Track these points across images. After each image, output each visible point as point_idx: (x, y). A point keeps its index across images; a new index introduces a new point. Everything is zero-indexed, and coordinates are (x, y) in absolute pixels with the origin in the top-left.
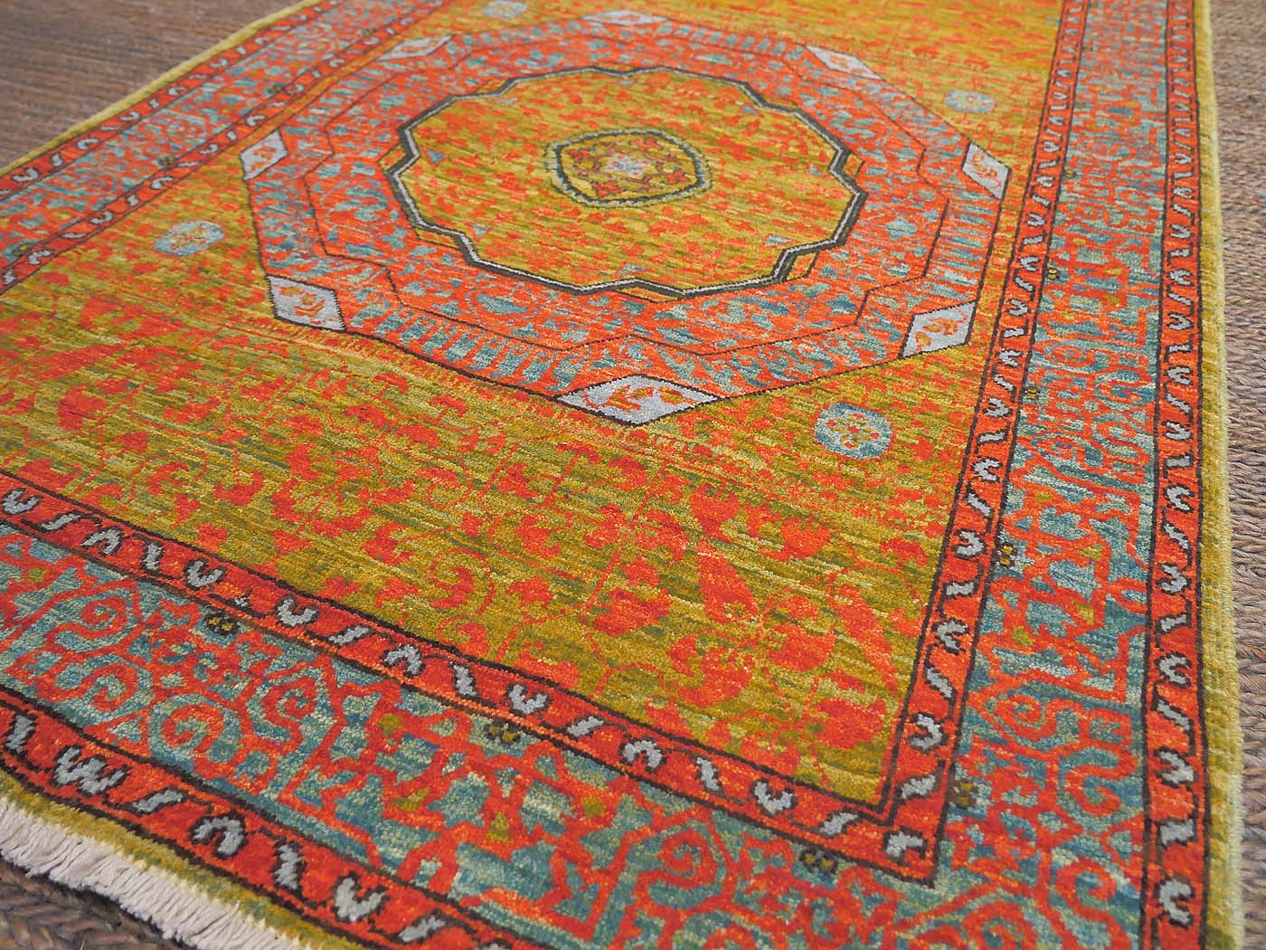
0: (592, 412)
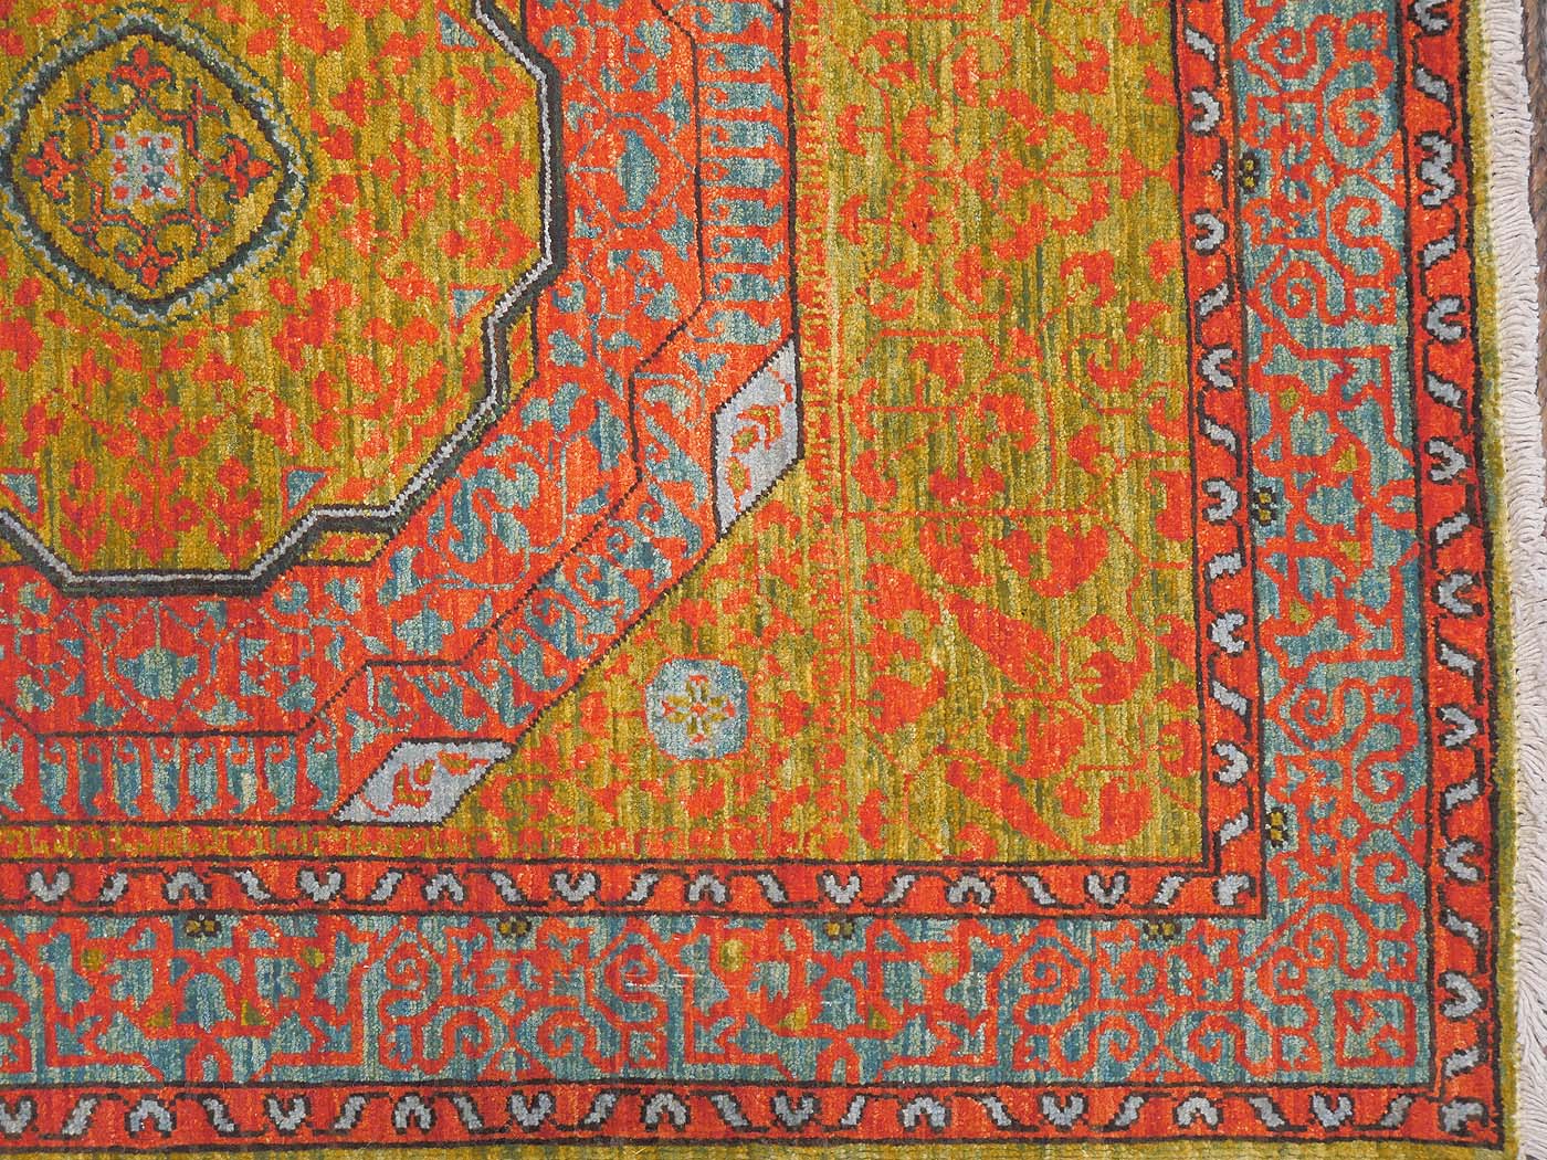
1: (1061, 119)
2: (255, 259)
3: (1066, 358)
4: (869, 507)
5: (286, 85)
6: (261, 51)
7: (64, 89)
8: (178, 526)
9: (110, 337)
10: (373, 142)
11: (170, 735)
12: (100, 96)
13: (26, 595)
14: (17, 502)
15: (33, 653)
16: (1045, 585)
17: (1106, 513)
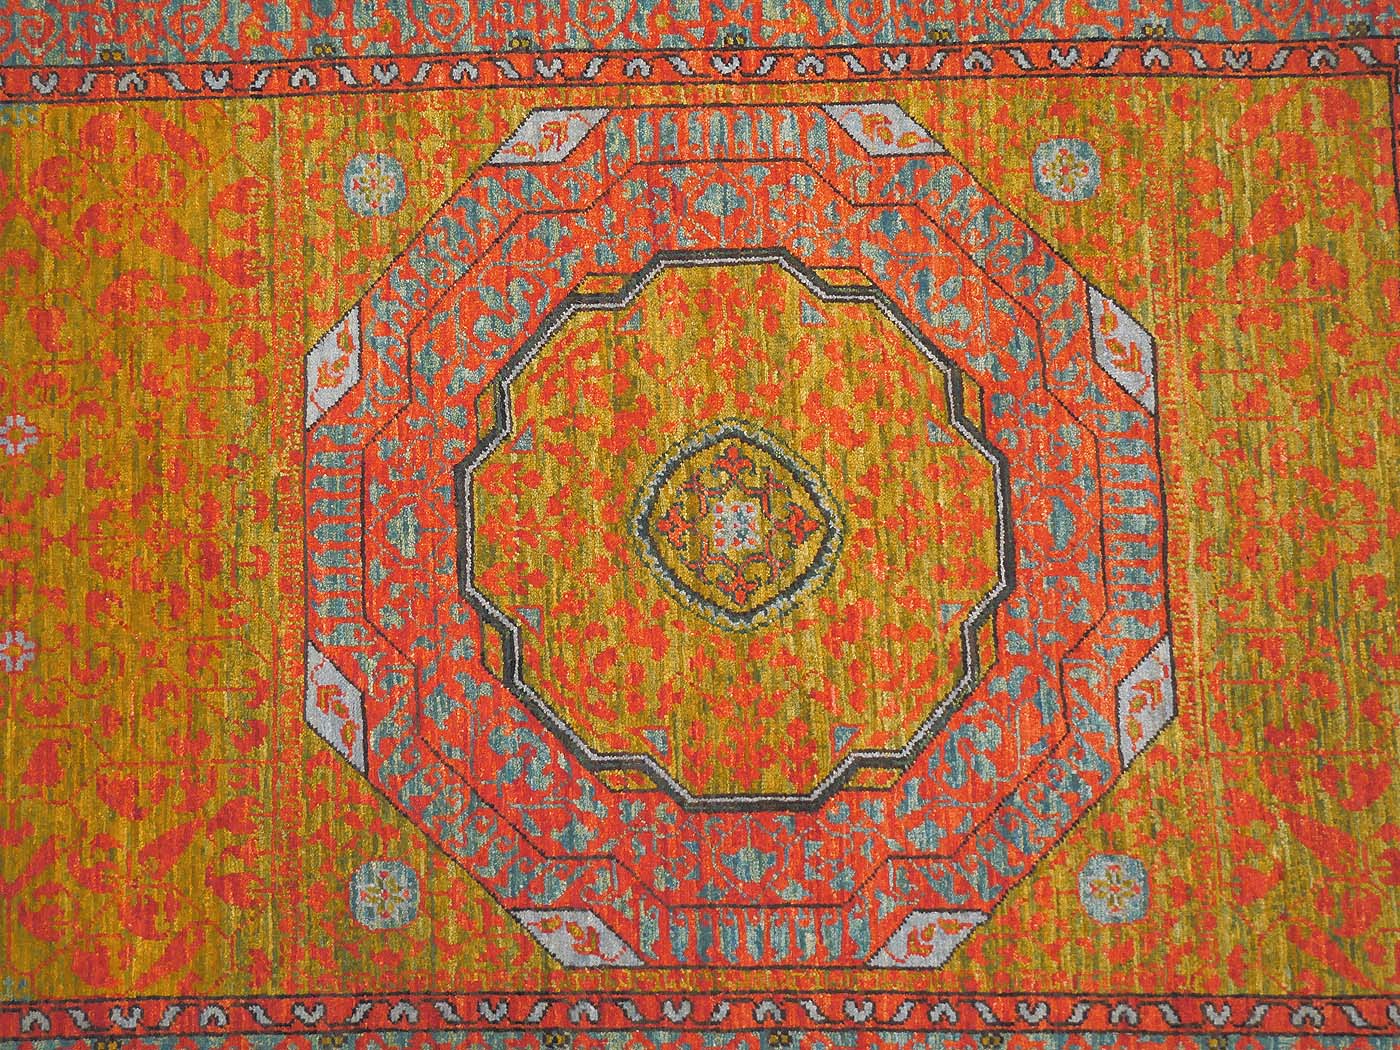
0: (1155, 379)
1: (1345, 485)
2: (810, 585)
3: (1356, 646)
4: (1224, 749)
5: (828, 469)
6: (811, 448)
7: (682, 475)
8: (761, 764)
9: (715, 638)
10: (885, 508)
11: (758, 907)
12: (706, 478)
13: (660, 810)
14: (653, 749)
15: (665, 851)
16: (1350, 804)
17: (1389, 753)
